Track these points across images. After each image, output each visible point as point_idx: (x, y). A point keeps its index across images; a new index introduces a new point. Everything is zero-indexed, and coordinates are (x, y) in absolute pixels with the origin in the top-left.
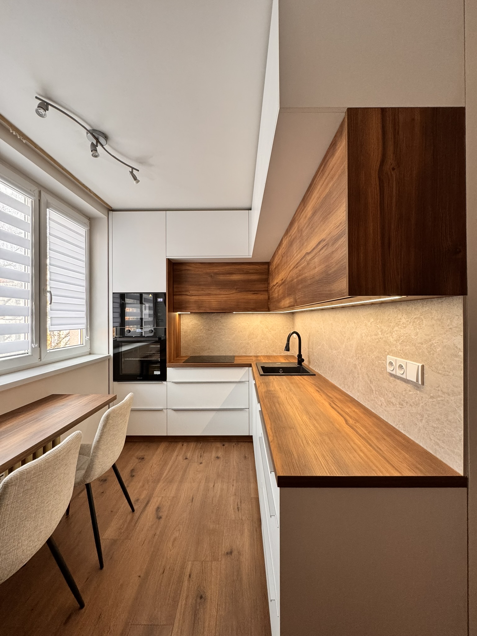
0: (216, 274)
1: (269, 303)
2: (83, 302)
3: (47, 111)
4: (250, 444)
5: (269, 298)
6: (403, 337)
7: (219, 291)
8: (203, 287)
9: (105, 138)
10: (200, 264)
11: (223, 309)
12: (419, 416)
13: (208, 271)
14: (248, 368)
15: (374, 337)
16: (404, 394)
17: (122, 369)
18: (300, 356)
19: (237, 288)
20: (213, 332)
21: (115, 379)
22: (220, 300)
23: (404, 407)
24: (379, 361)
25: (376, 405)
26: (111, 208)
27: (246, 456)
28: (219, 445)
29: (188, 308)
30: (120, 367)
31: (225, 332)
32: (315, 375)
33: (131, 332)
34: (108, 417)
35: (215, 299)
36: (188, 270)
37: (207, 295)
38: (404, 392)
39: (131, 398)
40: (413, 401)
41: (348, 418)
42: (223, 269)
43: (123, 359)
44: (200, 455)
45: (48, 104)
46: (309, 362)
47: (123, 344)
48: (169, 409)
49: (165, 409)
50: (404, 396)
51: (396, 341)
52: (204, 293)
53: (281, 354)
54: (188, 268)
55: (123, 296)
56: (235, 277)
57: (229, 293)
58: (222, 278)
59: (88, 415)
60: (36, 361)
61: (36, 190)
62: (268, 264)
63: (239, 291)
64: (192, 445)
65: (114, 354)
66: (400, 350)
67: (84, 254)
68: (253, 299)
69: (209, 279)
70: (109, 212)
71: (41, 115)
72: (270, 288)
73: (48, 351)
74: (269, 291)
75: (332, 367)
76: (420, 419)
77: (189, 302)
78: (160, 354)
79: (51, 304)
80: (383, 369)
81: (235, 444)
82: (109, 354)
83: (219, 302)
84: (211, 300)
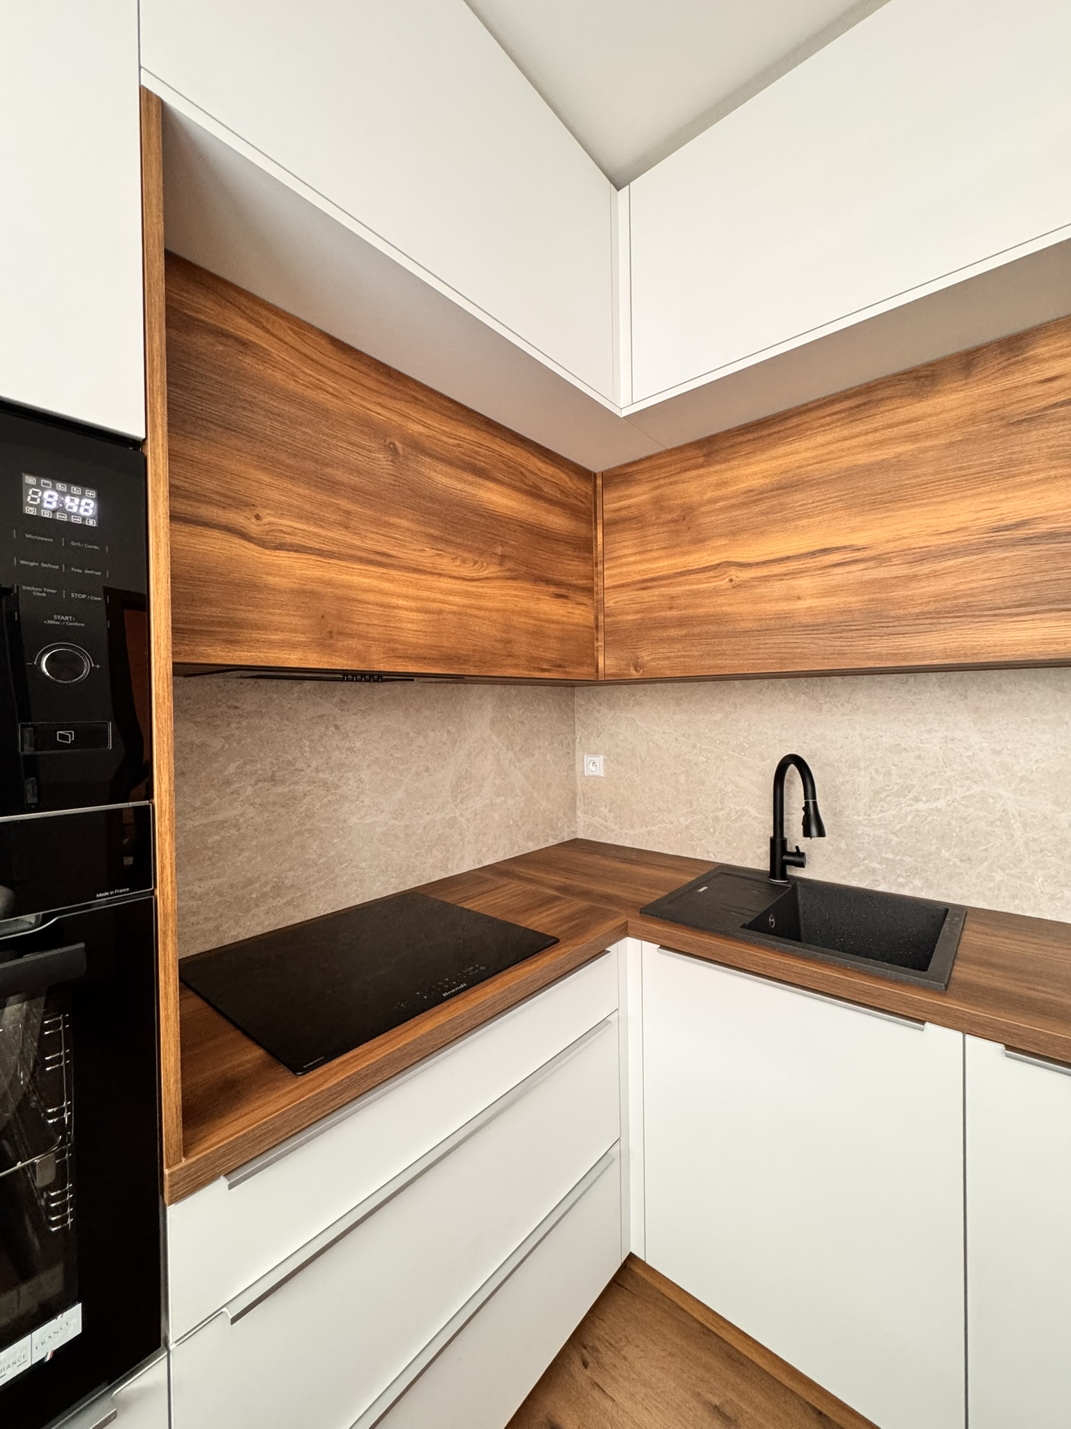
0: (416, 446)
1: (596, 644)
5: (596, 624)
7: (430, 552)
8: (349, 505)
11: (449, 659)
13: (376, 411)
19: (503, 557)
22: (436, 606)
31: (359, 781)
35: (412, 591)
52: (358, 543)
57: (475, 575)
58: (445, 481)
62: (594, 480)
63: (509, 570)
68: (556, 622)
69: (384, 464)
72: (599, 585)
74: (598, 592)
84: (392, 595)
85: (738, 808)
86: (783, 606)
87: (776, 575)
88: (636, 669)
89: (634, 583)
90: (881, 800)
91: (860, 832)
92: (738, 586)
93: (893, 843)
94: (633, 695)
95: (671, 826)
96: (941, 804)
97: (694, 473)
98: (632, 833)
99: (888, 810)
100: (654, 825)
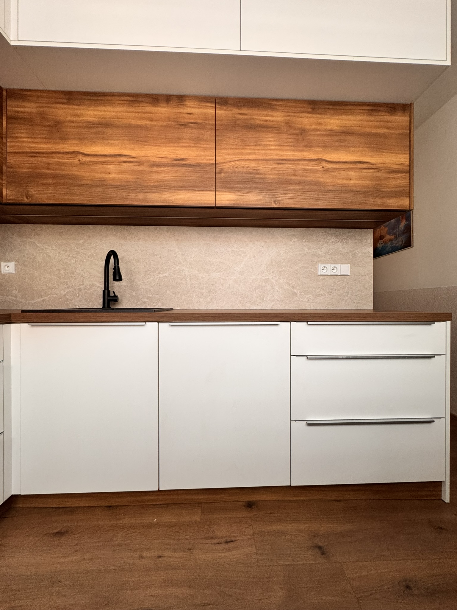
6: (332, 250)
85: (90, 283)
86: (103, 176)
87: (100, 162)
88: (27, 198)
89: (26, 153)
90: (148, 274)
91: (140, 288)
92: (83, 164)
93: (152, 290)
94: (34, 230)
95: (56, 296)
96: (167, 274)
97: (62, 106)
98: (33, 302)
99: (151, 278)
100: (46, 296)
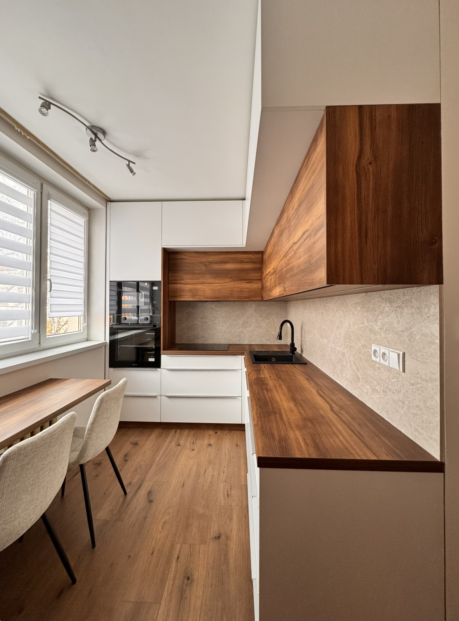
0: (211, 263)
1: (262, 292)
2: (82, 290)
3: (49, 110)
4: (242, 432)
5: (262, 287)
6: (386, 325)
7: (212, 280)
8: (198, 276)
9: (103, 133)
10: (194, 253)
11: (217, 298)
12: (400, 403)
13: (203, 260)
14: (241, 356)
15: (361, 325)
16: (387, 382)
17: (117, 355)
18: (293, 344)
19: (231, 277)
20: (208, 320)
21: (111, 366)
22: (213, 289)
23: (388, 394)
24: (365, 350)
25: (363, 393)
26: (110, 199)
27: (238, 444)
28: (211, 432)
29: (182, 297)
30: (116, 352)
31: (219, 320)
32: (306, 364)
33: (126, 320)
34: (102, 400)
35: (209, 287)
36: (183, 259)
37: (202, 284)
38: (387, 380)
39: (125, 384)
40: (395, 388)
41: (334, 405)
42: (217, 258)
43: (119, 346)
44: (192, 441)
45: (50, 103)
46: (302, 351)
47: (119, 331)
48: (163, 395)
49: (159, 396)
50: (387, 383)
51: (380, 329)
52: (199, 281)
53: (275, 343)
54: (183, 257)
55: (120, 284)
56: (229, 266)
57: (223, 282)
58: (217, 266)
59: (83, 399)
60: (35, 346)
61: (38, 182)
62: (262, 253)
63: (232, 279)
64: (186, 432)
65: (110, 341)
66: (384, 338)
67: (83, 244)
68: (247, 288)
69: (204, 268)
70: (107, 203)
71: (44, 114)
72: (264, 277)
73: (47, 337)
74: (263, 280)
75: (323, 355)
76: (402, 406)
77: (184, 290)
78: (155, 341)
79: (50, 291)
80: (368, 357)
81: (228, 432)
82: (105, 340)
83: (214, 291)
84: (205, 288)
